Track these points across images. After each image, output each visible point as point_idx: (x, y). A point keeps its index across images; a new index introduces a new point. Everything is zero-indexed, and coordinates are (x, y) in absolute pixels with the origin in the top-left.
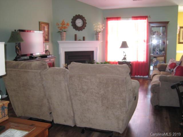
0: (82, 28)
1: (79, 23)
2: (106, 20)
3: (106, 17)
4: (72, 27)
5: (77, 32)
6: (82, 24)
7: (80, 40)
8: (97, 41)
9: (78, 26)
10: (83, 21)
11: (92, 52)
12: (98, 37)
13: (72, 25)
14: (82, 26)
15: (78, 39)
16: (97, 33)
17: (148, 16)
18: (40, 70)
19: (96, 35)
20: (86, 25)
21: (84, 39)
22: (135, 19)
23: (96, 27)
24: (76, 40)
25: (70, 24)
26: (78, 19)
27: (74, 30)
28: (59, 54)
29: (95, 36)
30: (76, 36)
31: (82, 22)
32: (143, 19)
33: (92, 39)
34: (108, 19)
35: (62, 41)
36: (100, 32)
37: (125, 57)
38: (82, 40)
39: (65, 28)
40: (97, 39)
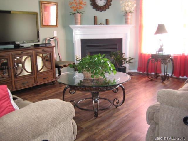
0: (104, 7)
4: (91, 7)
5: (98, 14)
6: (106, 2)
7: (101, 24)
8: (126, 25)
9: (100, 5)
11: (120, 41)
12: (128, 19)
13: (92, 4)
14: (105, 5)
15: (99, 22)
20: (112, 3)
21: (107, 22)
23: (123, 5)
24: (95, 23)
27: (94, 10)
28: (74, 42)
29: (124, 18)
30: (95, 17)
33: (120, 22)
35: (76, 25)
36: (130, 12)
37: (162, 48)
38: (105, 23)
39: (80, 8)
40: (126, 22)
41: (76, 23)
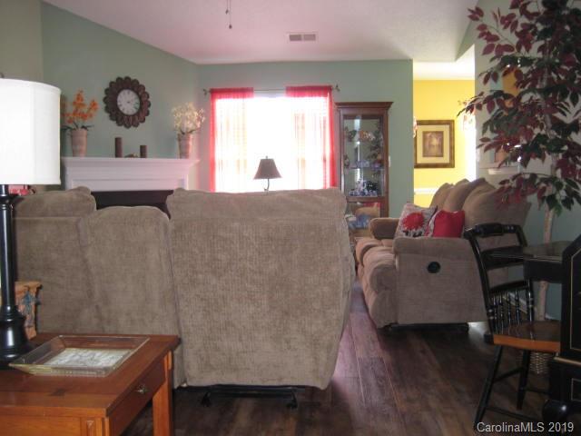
0: (137, 117)
1: (127, 102)
2: (209, 94)
3: (208, 90)
4: (107, 115)
5: (122, 132)
6: (138, 106)
7: (131, 156)
8: (183, 160)
9: (125, 112)
10: (140, 98)
12: (187, 146)
13: (107, 109)
14: (138, 114)
15: (125, 151)
16: (183, 136)
17: (334, 87)
18: (74, 216)
19: (180, 140)
20: (150, 109)
21: (143, 153)
22: (295, 96)
23: (179, 115)
24: (118, 154)
25: (101, 105)
26: (126, 92)
27: (113, 123)
29: (177, 144)
30: (118, 141)
31: (137, 101)
32: (320, 95)
33: (167, 153)
34: (217, 93)
35: (74, 156)
36: (191, 132)
38: (139, 154)
39: (84, 116)
40: (184, 154)
41: (76, 153)
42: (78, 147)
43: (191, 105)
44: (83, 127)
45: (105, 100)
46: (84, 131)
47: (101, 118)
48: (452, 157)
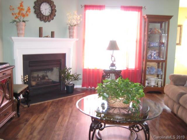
0: (49, 17)
1: (45, 9)
2: (83, 8)
3: (83, 5)
4: (35, 15)
5: (42, 24)
6: (50, 11)
7: (47, 37)
8: (71, 39)
9: (44, 14)
10: (52, 7)
12: (73, 32)
13: (35, 12)
14: (50, 15)
15: (44, 34)
16: (71, 27)
17: (143, 7)
19: (69, 29)
20: (56, 13)
21: (52, 35)
22: (125, 10)
24: (41, 35)
25: (32, 10)
26: (44, 4)
27: (38, 20)
28: (15, 58)
29: (68, 31)
30: (41, 29)
31: (50, 9)
34: (87, 7)
35: (18, 36)
36: (75, 25)
37: (114, 63)
38: (50, 36)
39: (24, 16)
41: (18, 35)
42: (21, 32)
43: (76, 13)
44: (23, 21)
45: (34, 7)
46: (24, 23)
47: (32, 17)
48: (180, 41)
